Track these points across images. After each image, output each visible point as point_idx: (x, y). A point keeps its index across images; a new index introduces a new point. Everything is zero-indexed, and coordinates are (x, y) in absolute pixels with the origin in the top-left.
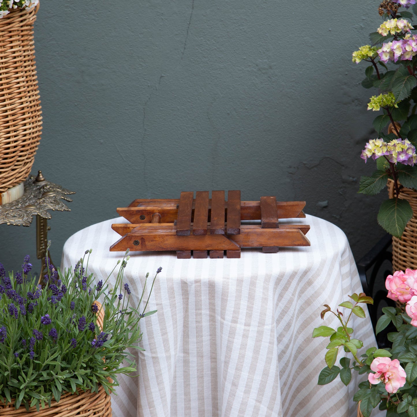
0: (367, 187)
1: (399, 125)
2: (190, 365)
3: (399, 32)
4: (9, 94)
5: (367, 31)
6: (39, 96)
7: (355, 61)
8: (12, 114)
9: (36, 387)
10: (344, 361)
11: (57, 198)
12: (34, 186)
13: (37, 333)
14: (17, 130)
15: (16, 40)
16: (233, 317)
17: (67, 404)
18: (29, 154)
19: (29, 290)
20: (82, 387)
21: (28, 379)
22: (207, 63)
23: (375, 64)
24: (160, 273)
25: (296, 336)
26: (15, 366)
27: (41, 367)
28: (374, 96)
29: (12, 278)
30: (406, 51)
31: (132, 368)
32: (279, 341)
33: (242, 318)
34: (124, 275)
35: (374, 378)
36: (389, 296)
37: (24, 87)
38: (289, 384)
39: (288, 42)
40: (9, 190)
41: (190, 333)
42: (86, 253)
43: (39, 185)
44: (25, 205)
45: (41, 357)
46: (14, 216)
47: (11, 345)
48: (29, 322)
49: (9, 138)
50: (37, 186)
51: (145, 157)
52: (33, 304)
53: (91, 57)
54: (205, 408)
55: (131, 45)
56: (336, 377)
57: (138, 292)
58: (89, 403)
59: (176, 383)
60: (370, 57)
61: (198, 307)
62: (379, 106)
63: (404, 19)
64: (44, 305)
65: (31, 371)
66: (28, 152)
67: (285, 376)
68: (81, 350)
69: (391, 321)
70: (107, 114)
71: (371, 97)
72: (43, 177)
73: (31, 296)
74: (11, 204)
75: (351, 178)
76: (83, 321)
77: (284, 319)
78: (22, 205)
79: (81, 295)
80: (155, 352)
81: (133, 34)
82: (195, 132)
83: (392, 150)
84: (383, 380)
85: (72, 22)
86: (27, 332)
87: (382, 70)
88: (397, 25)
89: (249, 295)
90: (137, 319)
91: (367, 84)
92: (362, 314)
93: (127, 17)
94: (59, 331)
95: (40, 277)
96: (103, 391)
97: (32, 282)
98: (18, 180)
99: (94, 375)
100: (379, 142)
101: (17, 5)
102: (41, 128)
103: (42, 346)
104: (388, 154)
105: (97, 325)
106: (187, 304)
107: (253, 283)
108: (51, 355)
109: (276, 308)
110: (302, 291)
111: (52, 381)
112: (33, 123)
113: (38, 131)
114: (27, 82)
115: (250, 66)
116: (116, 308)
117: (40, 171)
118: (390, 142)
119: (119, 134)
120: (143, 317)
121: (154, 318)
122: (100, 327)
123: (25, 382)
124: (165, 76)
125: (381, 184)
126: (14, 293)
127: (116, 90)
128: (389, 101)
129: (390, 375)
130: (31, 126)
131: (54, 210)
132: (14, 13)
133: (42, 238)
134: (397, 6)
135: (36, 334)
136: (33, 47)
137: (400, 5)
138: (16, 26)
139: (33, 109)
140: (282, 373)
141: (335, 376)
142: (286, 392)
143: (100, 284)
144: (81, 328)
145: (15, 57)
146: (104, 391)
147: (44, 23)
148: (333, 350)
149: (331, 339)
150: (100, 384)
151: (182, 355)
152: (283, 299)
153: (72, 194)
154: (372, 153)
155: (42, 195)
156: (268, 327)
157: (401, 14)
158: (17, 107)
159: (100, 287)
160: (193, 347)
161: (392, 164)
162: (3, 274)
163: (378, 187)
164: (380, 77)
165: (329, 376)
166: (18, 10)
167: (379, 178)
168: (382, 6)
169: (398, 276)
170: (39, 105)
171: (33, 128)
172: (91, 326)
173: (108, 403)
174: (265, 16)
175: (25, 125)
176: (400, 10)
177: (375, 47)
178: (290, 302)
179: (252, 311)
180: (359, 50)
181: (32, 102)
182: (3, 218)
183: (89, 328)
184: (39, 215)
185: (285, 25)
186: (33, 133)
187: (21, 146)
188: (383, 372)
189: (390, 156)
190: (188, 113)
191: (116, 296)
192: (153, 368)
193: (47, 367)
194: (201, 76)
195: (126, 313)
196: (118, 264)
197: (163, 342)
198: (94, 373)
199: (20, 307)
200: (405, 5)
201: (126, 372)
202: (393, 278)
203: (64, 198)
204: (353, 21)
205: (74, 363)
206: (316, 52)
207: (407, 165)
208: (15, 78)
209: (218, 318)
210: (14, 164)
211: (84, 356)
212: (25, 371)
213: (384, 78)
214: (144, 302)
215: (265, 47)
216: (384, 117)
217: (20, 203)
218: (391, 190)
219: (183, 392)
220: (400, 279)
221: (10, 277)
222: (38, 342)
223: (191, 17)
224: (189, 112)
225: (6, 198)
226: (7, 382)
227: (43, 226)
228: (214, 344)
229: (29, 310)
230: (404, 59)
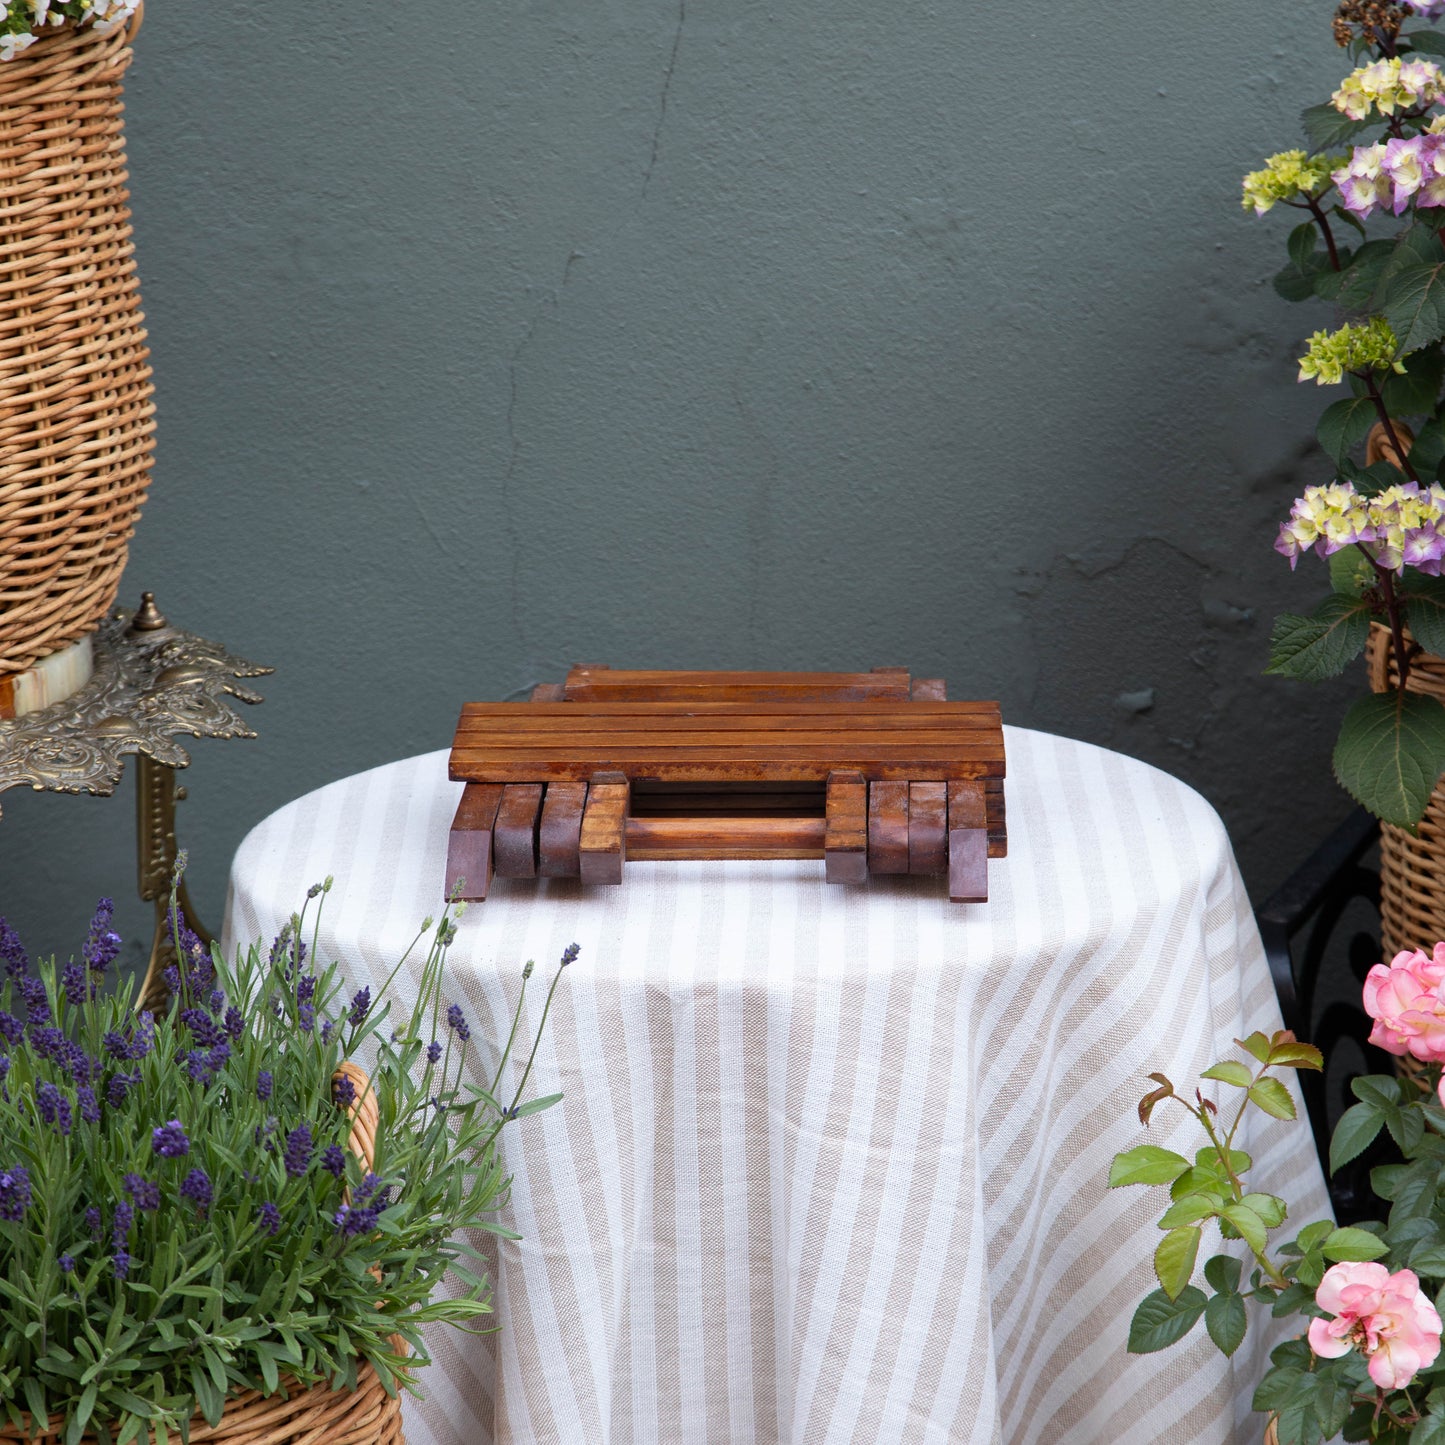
0: (1297, 652)
1: (1407, 432)
2: (679, 1283)
3: (1406, 104)
4: (38, 327)
5: (1291, 97)
6: (143, 334)
7: (1252, 205)
8: (48, 398)
9: (138, 1376)
10: (1218, 1268)
11: (207, 690)
12: (128, 646)
13: (139, 1185)
14: (66, 454)
15: (61, 137)
16: (830, 1116)
17: (247, 1432)
18: (108, 538)
19: (112, 1025)
20: (299, 1374)
21: (109, 1350)
22: (733, 210)
23: (1320, 217)
24: (572, 964)
25: (1049, 1176)
26: (62, 1301)
27: (155, 1304)
28: (1321, 331)
29: (49, 979)
30: (1437, 174)
31: (475, 1304)
32: (991, 1196)
33: (862, 1119)
34: (447, 967)
35: (1327, 1337)
36: (1375, 1037)
37: (90, 303)
38: (1026, 1345)
39: (1015, 135)
40: (39, 663)
41: (677, 1172)
42: (310, 896)
43: (147, 642)
44: (94, 717)
45: (154, 1271)
46: (58, 760)
47: (46, 1229)
48: (112, 1141)
49: (38, 482)
50: (139, 647)
51: (515, 539)
52: (126, 1079)
53: (326, 189)
54: (732, 1430)
55: (467, 148)
56: (1191, 1326)
57: (494, 1029)
58: (325, 1427)
59: (628, 1344)
60: (1303, 192)
61: (706, 1082)
62: (1338, 367)
63: (1425, 60)
64: (163, 1079)
65: (118, 1317)
66: (105, 531)
67: (1011, 1318)
68: (295, 1243)
69: (1385, 1125)
70: (381, 388)
71: (1312, 336)
72: (160, 613)
73: (117, 1050)
74: (46, 715)
75: (1234, 611)
76: (301, 1141)
77: (1007, 1118)
78: (85, 716)
79: (295, 1042)
80: (557, 1241)
81: (473, 109)
82: (692, 450)
83: (1387, 522)
84: (1361, 1343)
85: (257, 65)
86: (103, 1179)
87: (1346, 237)
88: (1399, 81)
89: (886, 1038)
90: (493, 1127)
91: (1294, 287)
92: (1285, 1106)
93: (452, 51)
94: (215, 1176)
95: (152, 963)
96: (376, 1380)
97: (122, 995)
98: (70, 628)
99: (342, 1330)
100: (1341, 496)
101: (64, 13)
102: (151, 444)
103: (159, 1230)
104: (1373, 537)
105: (351, 1155)
106: (669, 1071)
107: (899, 996)
108: (191, 1264)
109: (980, 1083)
110: (1071, 1023)
111: (192, 1354)
112: (122, 429)
113: (142, 455)
114: (101, 283)
115: (881, 219)
116: (418, 1089)
117: (150, 595)
118: (1377, 495)
119: (425, 459)
120: (514, 1118)
121: (552, 1119)
122: (361, 1159)
123: (97, 1357)
124: (583, 254)
125: (1346, 643)
126: (56, 1041)
127: (415, 304)
128: (1373, 349)
129: (1387, 1325)
130: (117, 438)
131: (197, 734)
132: (53, 42)
133: (156, 826)
134: (1400, 12)
135: (135, 1189)
136: (123, 158)
137: (1408, 10)
138: (60, 86)
139: (123, 378)
140: (1000, 1305)
141: (1189, 1321)
142: (1015, 1372)
143: (362, 1001)
144: (295, 1167)
145: (57, 198)
146: (378, 1381)
147: (158, 69)
148: (1182, 1234)
149: (1174, 1192)
150: (362, 1359)
151: (649, 1247)
152: (1005, 1050)
153: (262, 674)
154: (1315, 534)
155: (156, 681)
156: (951, 1151)
157: (1412, 41)
158: (64, 375)
159: (362, 1013)
160: (688, 1221)
161: (1385, 573)
162: (18, 966)
163: (1337, 654)
164: (1338, 260)
165: (1169, 1322)
166: (65, 28)
167: (1340, 621)
168: (1344, 13)
169: (1408, 967)
170: (142, 365)
171: (124, 446)
172: (330, 1156)
173: (390, 1421)
174: (935, 45)
175: (94, 435)
176: (1408, 26)
177: (1321, 155)
178: (1030, 1059)
179: (897, 1093)
180: (1266, 165)
181: (119, 353)
182: (19, 767)
183: (322, 1164)
184: (146, 755)
185: (1003, 76)
186: (123, 464)
187: (81, 512)
188: (1360, 1316)
189: (1377, 544)
190: (666, 385)
191: (419, 1043)
192: (548, 1296)
193: (177, 1305)
194: (709, 255)
195: (453, 1108)
196: (423, 930)
197: (585, 1206)
198: (342, 1320)
199: (78, 1091)
200: (1427, 10)
201: (453, 1316)
202: (1390, 974)
203: (235, 690)
204: (1243, 62)
205: (271, 1289)
206: (1112, 172)
207: (1437, 575)
208: (59, 272)
209: (778, 1117)
210: (55, 573)
211: (308, 1263)
212: (97, 1317)
213: (1354, 267)
214: (518, 1064)
215: (936, 153)
216: (1355, 404)
217: (79, 711)
218: (1378, 660)
219: (654, 1375)
220: (1416, 979)
221: (45, 979)
222: (144, 1215)
223: (675, 49)
224: (670, 383)
225: (29, 694)
226: (34, 1357)
227: (161, 785)
228: (761, 1210)
229: (111, 1097)
230: (1429, 205)
